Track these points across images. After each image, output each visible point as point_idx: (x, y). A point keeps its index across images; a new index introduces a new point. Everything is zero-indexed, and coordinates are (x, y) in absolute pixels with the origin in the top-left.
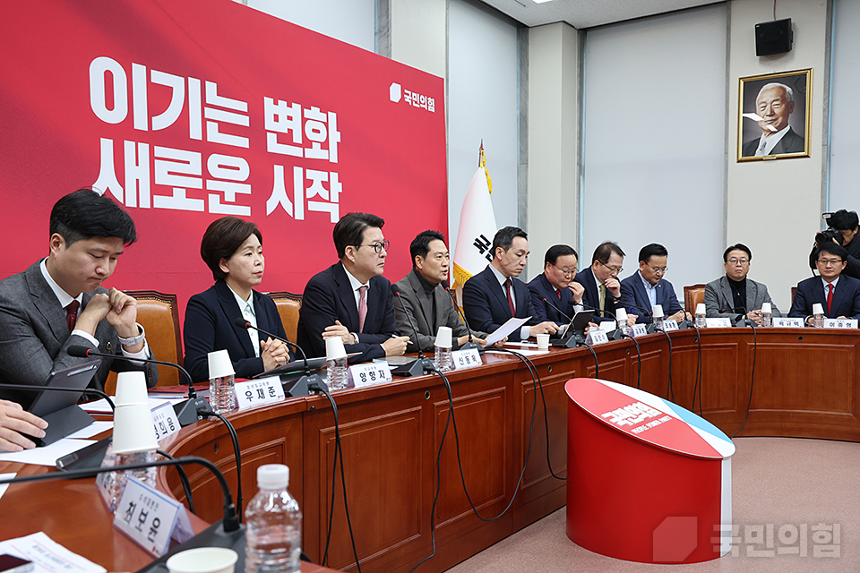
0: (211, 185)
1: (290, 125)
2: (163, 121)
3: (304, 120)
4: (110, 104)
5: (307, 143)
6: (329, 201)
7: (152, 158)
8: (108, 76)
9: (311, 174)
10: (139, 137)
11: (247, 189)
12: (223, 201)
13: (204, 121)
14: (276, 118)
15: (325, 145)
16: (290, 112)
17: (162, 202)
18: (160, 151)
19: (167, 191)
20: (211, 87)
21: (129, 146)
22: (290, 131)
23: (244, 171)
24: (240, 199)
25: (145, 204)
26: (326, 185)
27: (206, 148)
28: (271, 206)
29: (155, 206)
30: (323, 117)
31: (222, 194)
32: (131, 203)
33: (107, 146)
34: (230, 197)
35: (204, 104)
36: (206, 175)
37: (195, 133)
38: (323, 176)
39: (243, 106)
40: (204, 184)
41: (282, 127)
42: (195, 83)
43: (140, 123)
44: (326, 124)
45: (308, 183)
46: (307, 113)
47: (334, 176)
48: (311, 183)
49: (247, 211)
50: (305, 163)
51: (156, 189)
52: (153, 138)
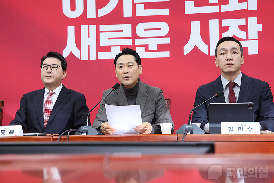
0: (138, 42)
2: (104, 12)
4: (73, 8)
6: (247, 39)
7: (98, 32)
9: (225, 23)
11: (167, 41)
13: (134, 5)
17: (103, 56)
18: (102, 28)
19: (108, 49)
21: (84, 28)
23: (164, 28)
24: (161, 48)
25: (93, 57)
26: (244, 28)
27: (134, 21)
28: (187, 49)
29: (99, 58)
31: (146, 47)
32: (85, 58)
33: (71, 30)
34: (153, 47)
36: (135, 36)
37: (127, 12)
38: (242, 22)
40: (133, 42)
43: (91, 14)
45: (223, 29)
47: (253, 21)
48: (227, 29)
49: (166, 54)
50: (221, 16)
51: (100, 49)
52: (99, 21)
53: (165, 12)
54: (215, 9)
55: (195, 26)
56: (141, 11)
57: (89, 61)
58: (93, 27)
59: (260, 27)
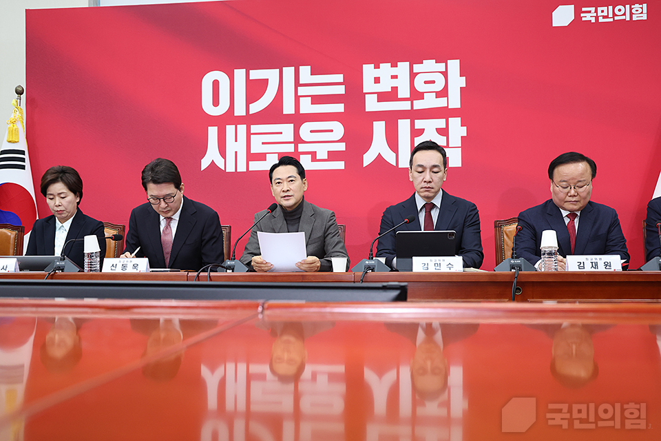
0: (302, 147)
1: (394, 83)
2: (256, 108)
3: (413, 75)
4: (216, 102)
5: (416, 95)
7: (249, 134)
8: (216, 84)
9: (419, 124)
10: (238, 121)
11: (342, 147)
12: (314, 159)
13: (297, 98)
14: (377, 80)
15: (443, 93)
16: (394, 71)
17: (256, 166)
18: (254, 128)
19: (262, 157)
20: (305, 71)
21: (230, 129)
22: (395, 89)
23: (338, 129)
24: (333, 156)
25: (242, 168)
26: (444, 132)
27: (298, 119)
28: (368, 158)
29: (250, 170)
30: (441, 67)
31: (313, 154)
32: (230, 168)
33: (213, 132)
34: (322, 154)
35: (297, 84)
36: (298, 140)
37: (288, 108)
38: (441, 123)
39: (339, 78)
40: (296, 148)
41: (385, 87)
42: (289, 72)
43: (240, 110)
44: (445, 74)
45: (415, 133)
46: (417, 68)
47: (455, 122)
48: (421, 132)
49: (340, 165)
50: (413, 115)
51: (251, 157)
52: (250, 120)
53: (339, 108)
54: (406, 106)
55: (379, 128)
56: (307, 107)
57: (236, 174)
58: (242, 128)
59: (463, 131)
